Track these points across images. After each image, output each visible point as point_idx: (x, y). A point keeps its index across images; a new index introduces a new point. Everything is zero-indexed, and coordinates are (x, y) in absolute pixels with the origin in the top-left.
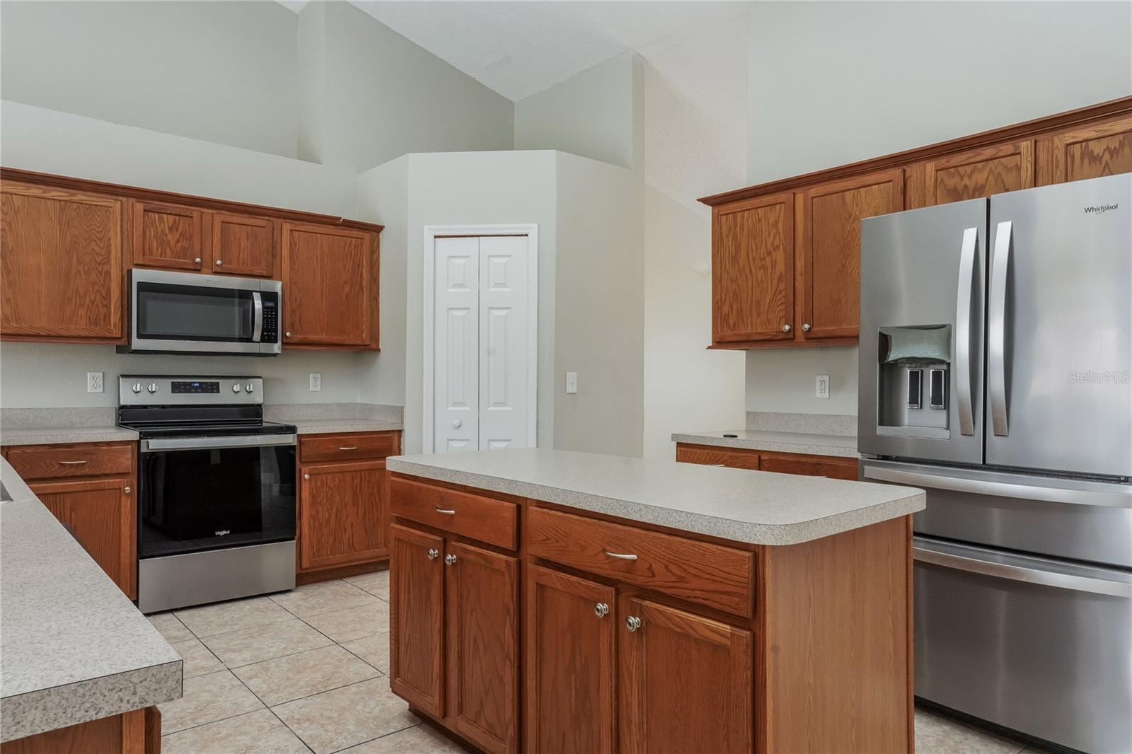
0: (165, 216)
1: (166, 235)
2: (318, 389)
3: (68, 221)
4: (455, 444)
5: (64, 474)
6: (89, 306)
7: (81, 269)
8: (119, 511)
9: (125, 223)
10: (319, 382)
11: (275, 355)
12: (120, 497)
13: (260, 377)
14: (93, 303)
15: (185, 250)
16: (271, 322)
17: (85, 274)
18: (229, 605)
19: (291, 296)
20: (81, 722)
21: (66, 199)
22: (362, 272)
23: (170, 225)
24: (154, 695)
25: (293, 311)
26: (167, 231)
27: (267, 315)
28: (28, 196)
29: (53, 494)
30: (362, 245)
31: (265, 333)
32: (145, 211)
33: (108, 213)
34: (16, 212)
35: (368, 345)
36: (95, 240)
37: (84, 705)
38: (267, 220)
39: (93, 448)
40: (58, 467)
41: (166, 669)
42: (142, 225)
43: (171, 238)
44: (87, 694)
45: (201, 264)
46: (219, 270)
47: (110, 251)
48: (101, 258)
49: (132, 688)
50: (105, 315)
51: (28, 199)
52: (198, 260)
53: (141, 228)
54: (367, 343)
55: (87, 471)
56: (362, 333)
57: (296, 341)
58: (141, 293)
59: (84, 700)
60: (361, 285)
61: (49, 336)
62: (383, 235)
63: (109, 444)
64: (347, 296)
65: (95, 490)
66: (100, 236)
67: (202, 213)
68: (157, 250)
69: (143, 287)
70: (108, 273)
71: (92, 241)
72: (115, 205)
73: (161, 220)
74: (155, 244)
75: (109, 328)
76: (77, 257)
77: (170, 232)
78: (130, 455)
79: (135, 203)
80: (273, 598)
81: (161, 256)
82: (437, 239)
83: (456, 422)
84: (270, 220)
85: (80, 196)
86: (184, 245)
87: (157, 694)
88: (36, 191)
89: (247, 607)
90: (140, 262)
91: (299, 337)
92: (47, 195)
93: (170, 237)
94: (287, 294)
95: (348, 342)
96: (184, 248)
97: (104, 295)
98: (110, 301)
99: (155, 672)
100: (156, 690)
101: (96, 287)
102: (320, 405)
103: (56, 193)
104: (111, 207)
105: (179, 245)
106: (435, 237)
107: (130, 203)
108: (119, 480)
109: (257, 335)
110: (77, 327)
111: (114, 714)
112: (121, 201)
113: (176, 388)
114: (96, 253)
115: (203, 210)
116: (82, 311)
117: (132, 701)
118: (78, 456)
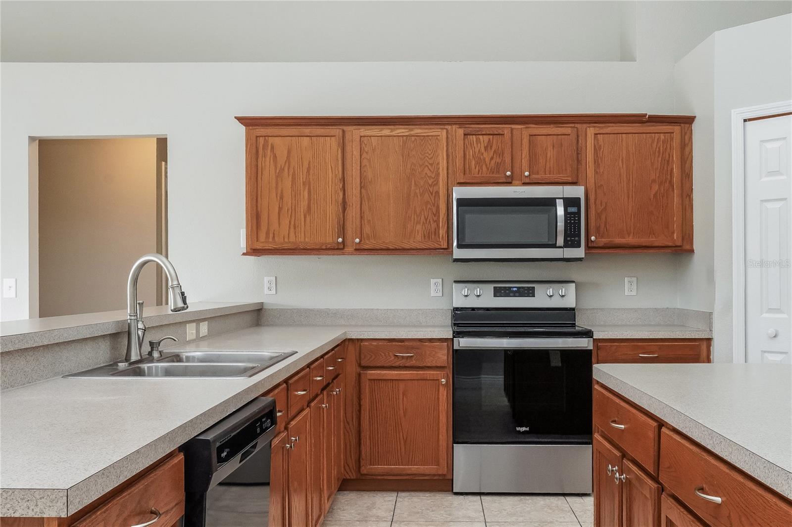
0: (481, 137)
1: (482, 154)
2: (634, 293)
3: (409, 153)
4: (771, 357)
5: (397, 364)
6: (423, 223)
7: (418, 191)
8: (438, 398)
9: (450, 148)
10: (634, 286)
11: (580, 259)
12: (439, 386)
13: (573, 282)
14: (426, 220)
15: (498, 165)
16: (575, 227)
17: (421, 196)
18: (528, 498)
19: (595, 200)
20: (5, 516)
21: (407, 134)
22: (672, 169)
23: (486, 145)
24: (49, 510)
25: (599, 215)
26: (483, 149)
27: (571, 220)
28: (381, 136)
29: (390, 380)
30: (672, 139)
31: (569, 239)
32: (465, 135)
33: (437, 141)
34: (374, 150)
35: (680, 246)
36: (427, 166)
37: (7, 505)
38: (571, 127)
39: (418, 343)
40: (393, 358)
41: (56, 494)
42: (463, 147)
43: (487, 156)
44: (8, 498)
45: (512, 177)
46: (527, 181)
47: (439, 173)
48: (432, 180)
49: (35, 501)
50: (435, 229)
51: (382, 139)
52: (508, 173)
53: (462, 150)
54: (679, 244)
55: (413, 363)
56: (673, 233)
57: (601, 245)
58: (460, 208)
59: (7, 502)
60: (671, 182)
61: (396, 249)
62: (695, 126)
63: (431, 340)
64: (655, 195)
65: (420, 380)
66: (431, 162)
67: (512, 130)
68: (475, 168)
69: (462, 202)
70: (437, 193)
71: (425, 167)
72: (441, 133)
73: (478, 141)
74: (473, 162)
75: (439, 240)
76: (415, 183)
77: (485, 150)
78: (446, 352)
79: (457, 129)
80: (569, 499)
81: (478, 174)
82: (747, 123)
83: (772, 331)
84: (574, 127)
85: (417, 131)
86: (497, 161)
87: (50, 510)
88: (386, 131)
89: (542, 502)
90: (462, 181)
91: (603, 241)
92: (394, 133)
93: (485, 155)
94: (592, 197)
95: (656, 244)
96: (498, 163)
97: (435, 213)
98: (439, 216)
99: (49, 494)
100: (50, 507)
101: (429, 206)
102: (636, 310)
103: (401, 131)
104: (439, 136)
105: (493, 162)
106: (745, 121)
107: (454, 129)
108: (438, 372)
109: (560, 241)
110: (415, 241)
111: (24, 516)
112: (447, 129)
113: (498, 292)
114: (428, 176)
115: (513, 126)
116: (419, 227)
117: (35, 510)
118: (408, 349)
